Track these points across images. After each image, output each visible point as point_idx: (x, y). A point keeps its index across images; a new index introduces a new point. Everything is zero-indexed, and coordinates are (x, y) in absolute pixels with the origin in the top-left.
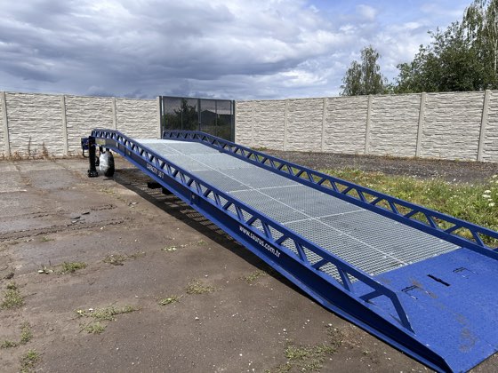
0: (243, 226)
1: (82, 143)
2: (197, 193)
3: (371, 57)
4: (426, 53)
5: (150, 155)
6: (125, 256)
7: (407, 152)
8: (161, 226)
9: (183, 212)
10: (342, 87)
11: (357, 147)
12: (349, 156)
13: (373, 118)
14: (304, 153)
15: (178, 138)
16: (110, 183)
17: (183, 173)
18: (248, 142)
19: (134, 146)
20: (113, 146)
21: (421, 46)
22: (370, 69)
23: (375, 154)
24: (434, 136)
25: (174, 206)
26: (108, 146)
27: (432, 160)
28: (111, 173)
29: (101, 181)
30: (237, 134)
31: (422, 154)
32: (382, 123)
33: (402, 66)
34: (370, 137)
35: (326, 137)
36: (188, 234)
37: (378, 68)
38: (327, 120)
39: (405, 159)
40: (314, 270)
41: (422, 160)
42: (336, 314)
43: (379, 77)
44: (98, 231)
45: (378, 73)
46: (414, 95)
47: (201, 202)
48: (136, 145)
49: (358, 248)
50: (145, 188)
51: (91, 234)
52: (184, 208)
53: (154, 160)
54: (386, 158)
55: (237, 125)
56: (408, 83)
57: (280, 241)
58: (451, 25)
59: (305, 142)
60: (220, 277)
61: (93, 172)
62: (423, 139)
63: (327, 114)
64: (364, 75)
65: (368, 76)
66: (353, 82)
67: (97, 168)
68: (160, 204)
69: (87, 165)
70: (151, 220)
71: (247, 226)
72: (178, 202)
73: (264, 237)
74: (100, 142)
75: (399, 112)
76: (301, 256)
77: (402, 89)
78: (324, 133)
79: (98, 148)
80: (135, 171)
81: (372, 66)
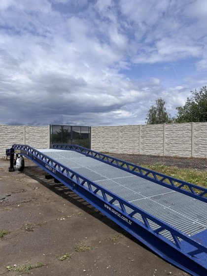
0: (106, 204)
1: (6, 152)
2: (76, 182)
3: (161, 103)
4: (191, 102)
5: (48, 160)
6: (35, 225)
7: (186, 154)
8: (54, 203)
9: (66, 193)
10: (147, 119)
11: (159, 151)
12: (155, 157)
13: (166, 136)
14: (130, 155)
15: (61, 148)
16: (22, 175)
17: (68, 170)
18: (98, 149)
19: (38, 154)
20: (25, 154)
21: (188, 98)
22: (161, 110)
23: (169, 155)
24: (201, 145)
25: (60, 189)
26: (22, 154)
27: (201, 159)
28: (22, 169)
29: (16, 174)
30: (92, 144)
31: (195, 155)
32: (171, 138)
33: (179, 108)
34: (166, 146)
35: (141, 146)
36: (71, 208)
37: (165, 109)
38: (141, 137)
39: (186, 158)
40: (155, 234)
41: (195, 159)
42: (172, 265)
43: (166, 113)
44: (17, 207)
45: (165, 111)
46: (188, 124)
47: (79, 188)
48: (39, 153)
49: (176, 217)
50: (43, 178)
51: (12, 210)
52: (67, 191)
53: (50, 163)
54: (176, 157)
55: (92, 139)
56: (183, 117)
57: (131, 215)
58: (202, 88)
59: (130, 149)
60: (94, 238)
61: (12, 169)
62: (195, 148)
63: (141, 134)
64: (158, 113)
65: (160, 113)
66: (153, 116)
67: (14, 166)
68: (52, 188)
69: (8, 164)
70: (48, 199)
71: (110, 204)
72: (63, 187)
73: (121, 212)
74: (17, 151)
75: (180, 133)
76: (146, 224)
77: (180, 120)
78: (140, 144)
79: (15, 154)
80: (36, 167)
81: (162, 108)
